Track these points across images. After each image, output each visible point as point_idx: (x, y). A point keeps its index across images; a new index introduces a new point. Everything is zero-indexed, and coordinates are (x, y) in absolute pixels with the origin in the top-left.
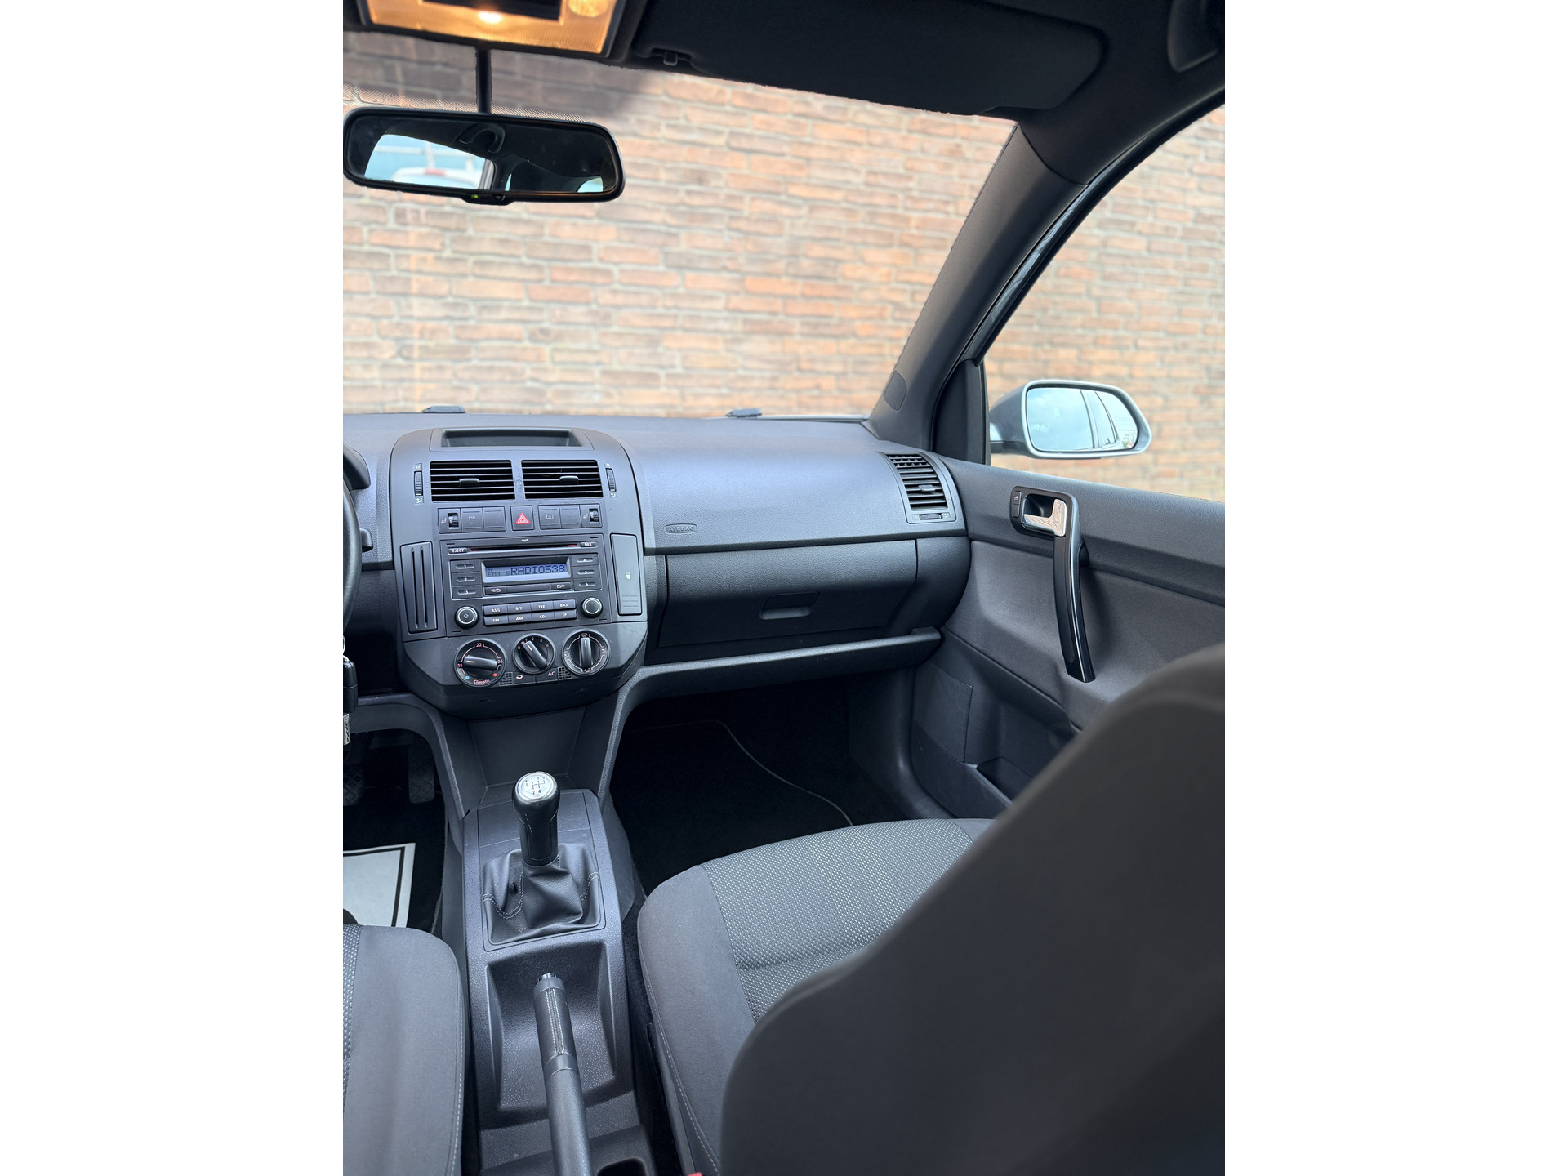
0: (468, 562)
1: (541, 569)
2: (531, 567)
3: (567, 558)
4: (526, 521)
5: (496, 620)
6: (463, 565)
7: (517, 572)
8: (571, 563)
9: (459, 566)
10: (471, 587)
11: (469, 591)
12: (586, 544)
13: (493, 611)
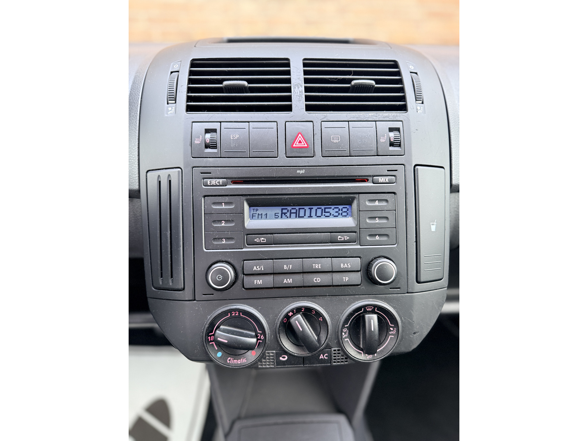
0: (227, 199)
1: (319, 212)
2: (307, 208)
3: (353, 199)
4: (304, 144)
5: (259, 282)
6: (220, 203)
7: (288, 214)
8: (359, 205)
9: (214, 203)
10: (229, 235)
11: (227, 239)
12: (381, 179)
13: (255, 268)
